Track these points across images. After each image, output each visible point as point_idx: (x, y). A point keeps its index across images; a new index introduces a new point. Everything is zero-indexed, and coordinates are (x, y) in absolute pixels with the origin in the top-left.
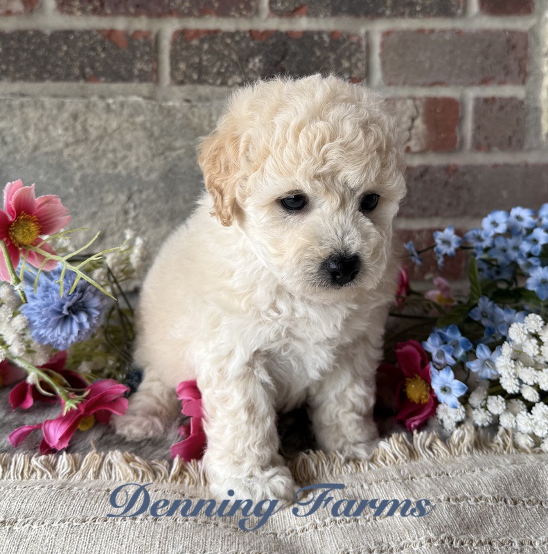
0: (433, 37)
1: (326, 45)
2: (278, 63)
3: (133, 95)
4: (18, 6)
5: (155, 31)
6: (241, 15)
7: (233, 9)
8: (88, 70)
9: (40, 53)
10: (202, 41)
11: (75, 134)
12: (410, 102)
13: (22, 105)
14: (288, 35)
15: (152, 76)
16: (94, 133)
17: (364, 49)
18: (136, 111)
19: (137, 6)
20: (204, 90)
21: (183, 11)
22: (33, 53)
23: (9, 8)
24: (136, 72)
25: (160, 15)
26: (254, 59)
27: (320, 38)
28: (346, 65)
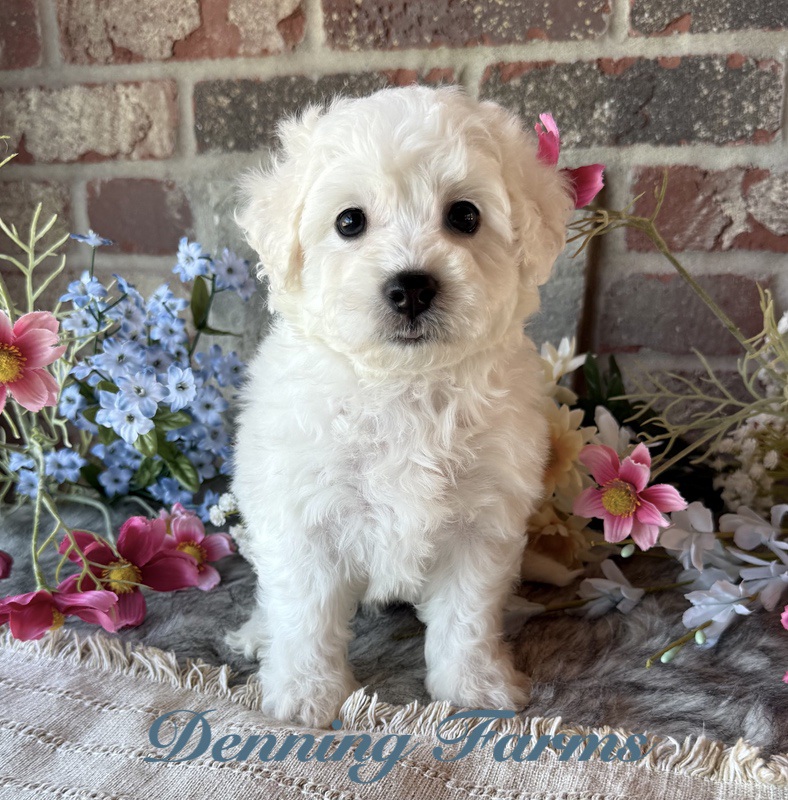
1: (719, 77)
2: (641, 107)
4: (276, 41)
5: (459, 68)
6: (586, 36)
7: (575, 27)
10: (526, 81)
14: (656, 61)
17: (781, 82)
19: (436, 32)
21: (501, 33)
23: (265, 46)
25: (466, 44)
26: (602, 104)
27: (711, 66)
28: (751, 109)
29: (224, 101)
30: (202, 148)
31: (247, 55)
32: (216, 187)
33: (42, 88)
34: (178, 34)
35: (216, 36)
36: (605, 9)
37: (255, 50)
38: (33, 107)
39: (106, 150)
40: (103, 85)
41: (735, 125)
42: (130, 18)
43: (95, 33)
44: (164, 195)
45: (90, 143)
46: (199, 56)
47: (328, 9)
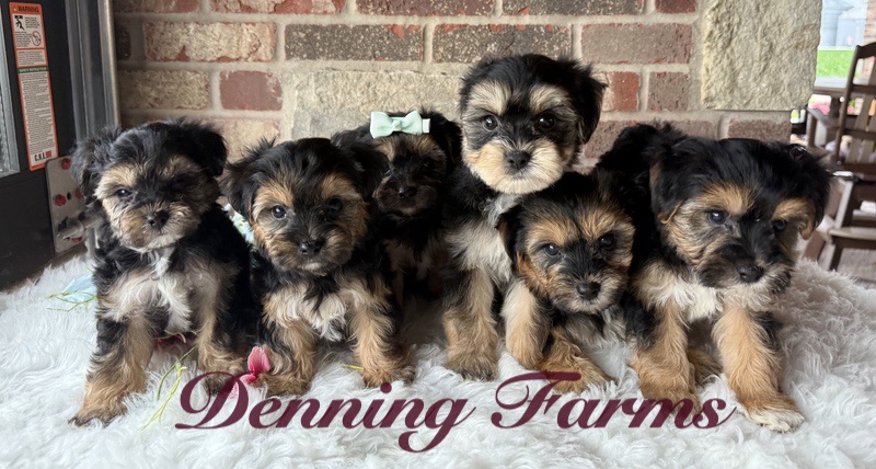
0: (621, 29)
1: (543, 34)
2: (508, 47)
3: (407, 68)
4: (332, 8)
5: (423, 26)
6: (483, 14)
7: (478, 10)
8: (377, 52)
9: (346, 41)
10: (455, 33)
11: (368, 96)
12: (602, 76)
13: (334, 76)
14: (515, 28)
15: (421, 57)
16: (381, 96)
17: (570, 37)
18: (410, 80)
19: (412, 9)
20: (455, 66)
21: (443, 11)
22: (341, 40)
23: (325, 10)
24: (409, 54)
25: (426, 15)
26: (491, 44)
27: (539, 30)
28: (556, 48)
29: (302, 35)
30: (289, 57)
31: (316, 13)
32: (298, 77)
33: (197, 23)
34: (277, 1)
35: (299, 4)
36: (491, 2)
37: (320, 11)
39: (234, 57)
40: (234, 23)
44: (266, 80)
45: (224, 52)
46: (288, 13)
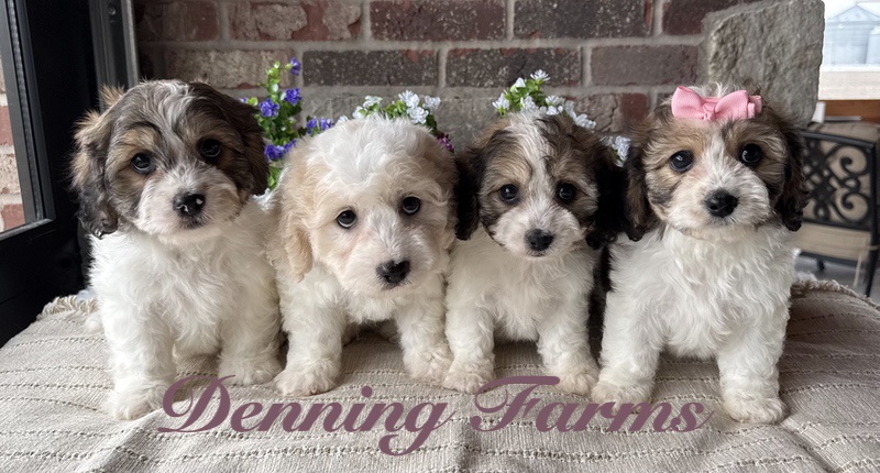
0: (629, 51)
2: (520, 70)
4: (347, 34)
5: (436, 50)
6: (495, 38)
7: (489, 34)
8: (392, 77)
9: (362, 66)
10: (468, 57)
12: (611, 97)
13: (351, 102)
14: (526, 51)
15: (434, 81)
17: (579, 60)
19: (425, 34)
20: (468, 90)
21: (455, 36)
22: (357, 66)
23: (341, 36)
24: (423, 78)
25: (439, 40)
26: (502, 68)
27: (549, 53)
28: (566, 71)
29: (319, 62)
30: (307, 83)
31: (332, 40)
32: (316, 102)
33: (218, 51)
34: (295, 28)
35: (315, 30)
36: (502, 27)
37: (336, 38)
38: (212, 60)
39: (253, 83)
40: (253, 50)
41: (561, 78)
42: (269, 19)
43: (250, 25)
45: (245, 79)
46: (306, 39)
47: (373, 20)
